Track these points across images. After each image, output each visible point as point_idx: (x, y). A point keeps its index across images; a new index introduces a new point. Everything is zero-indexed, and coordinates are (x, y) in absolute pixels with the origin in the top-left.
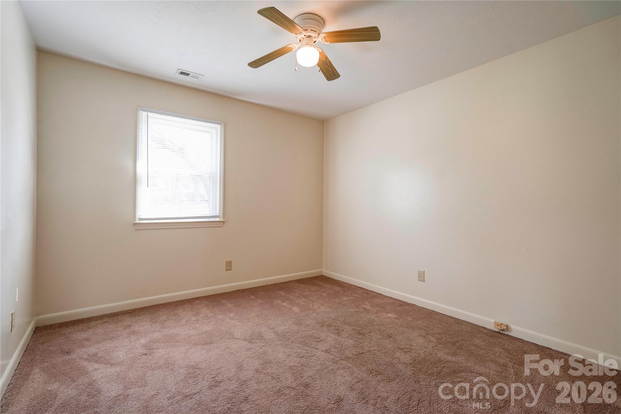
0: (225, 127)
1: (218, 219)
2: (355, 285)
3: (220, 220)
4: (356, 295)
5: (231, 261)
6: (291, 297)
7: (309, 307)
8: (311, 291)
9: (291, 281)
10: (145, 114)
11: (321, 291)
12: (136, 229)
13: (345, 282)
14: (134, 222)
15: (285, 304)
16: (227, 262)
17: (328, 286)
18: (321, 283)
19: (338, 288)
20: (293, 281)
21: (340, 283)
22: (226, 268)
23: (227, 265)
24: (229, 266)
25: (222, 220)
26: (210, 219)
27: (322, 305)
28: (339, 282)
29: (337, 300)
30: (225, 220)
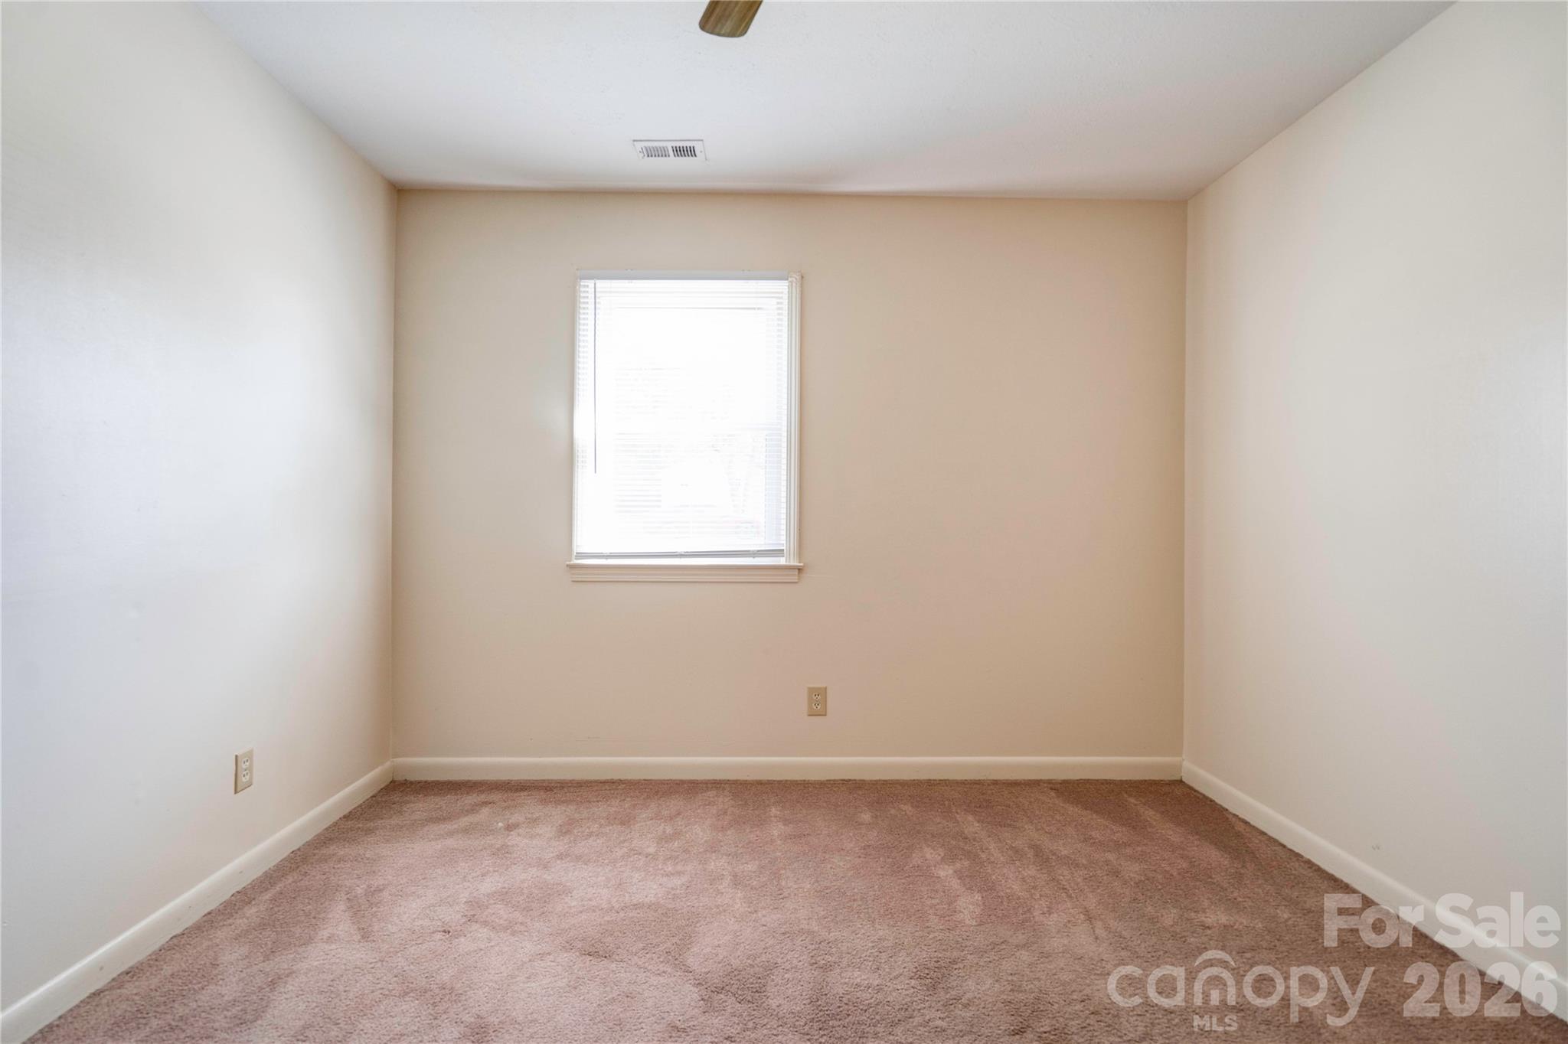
0: (802, 286)
1: (782, 561)
2: (1309, 862)
3: (788, 564)
4: (1286, 916)
5: (826, 688)
6: (992, 846)
7: (1025, 913)
8: (1085, 840)
9: (1037, 783)
10: (590, 283)
11: (1129, 851)
12: (576, 579)
13: (1270, 833)
14: (568, 563)
15: (945, 872)
16: (811, 690)
17: (1173, 834)
18: (1151, 813)
19: (1212, 855)
20: (1049, 782)
21: (1238, 835)
22: (810, 707)
23: (810, 699)
24: (818, 702)
25: (794, 563)
26: (756, 559)
27: (1090, 918)
28: (1240, 827)
29: (1169, 917)
30: (802, 564)
